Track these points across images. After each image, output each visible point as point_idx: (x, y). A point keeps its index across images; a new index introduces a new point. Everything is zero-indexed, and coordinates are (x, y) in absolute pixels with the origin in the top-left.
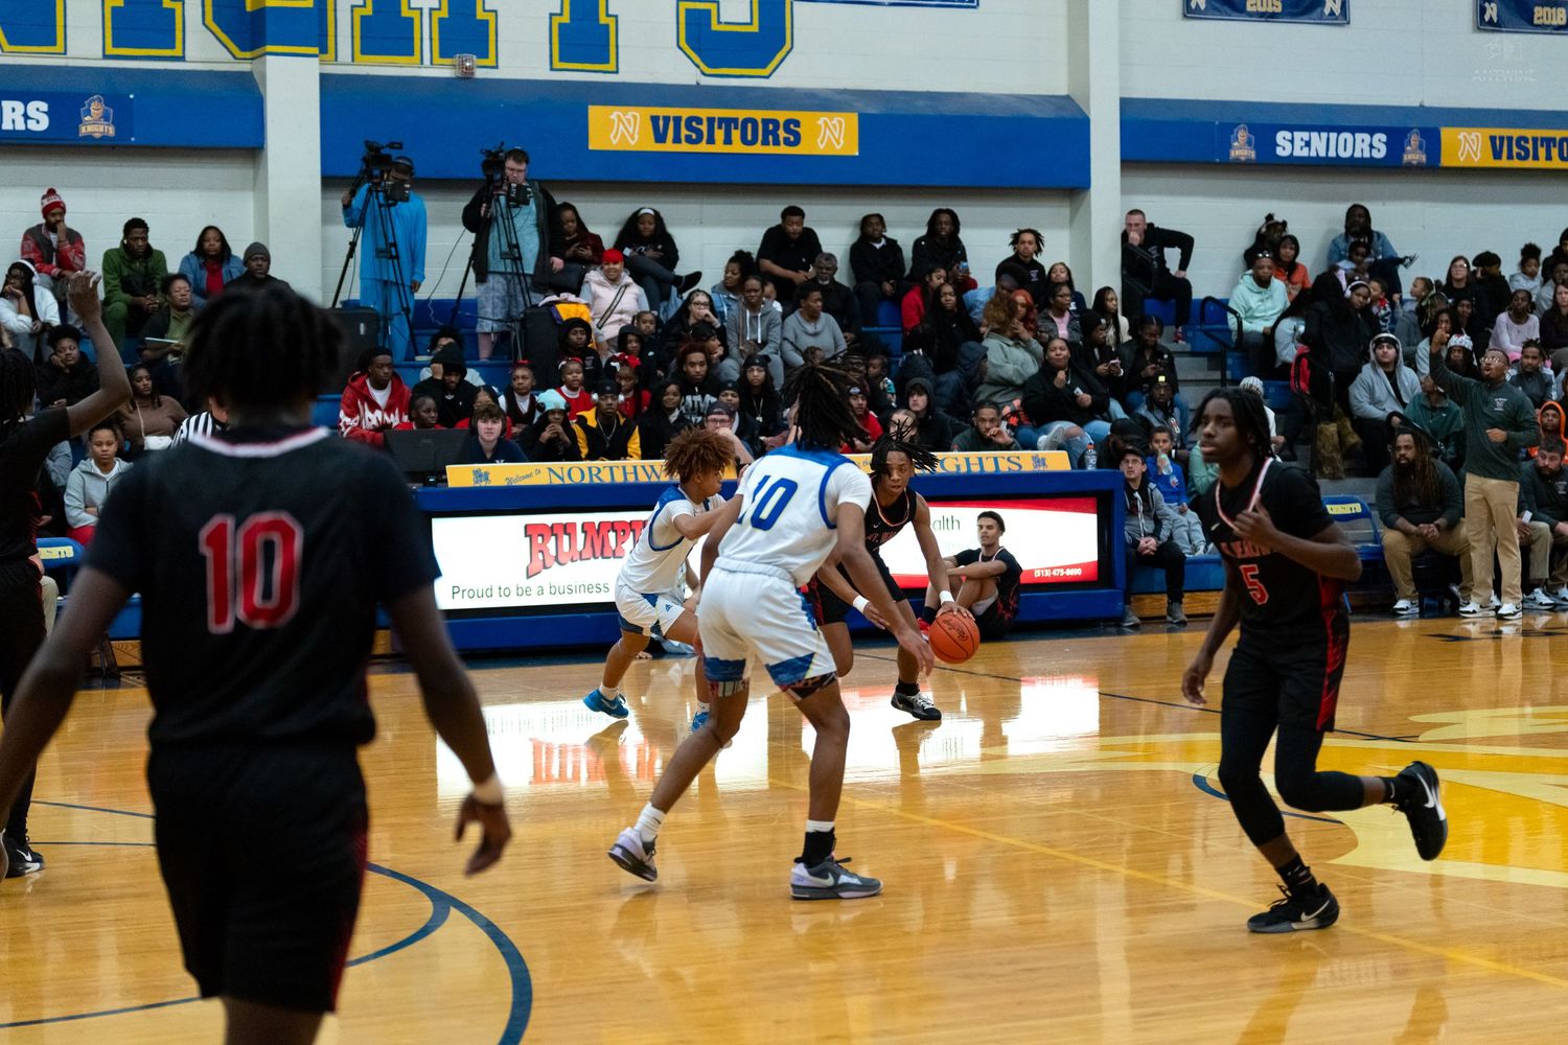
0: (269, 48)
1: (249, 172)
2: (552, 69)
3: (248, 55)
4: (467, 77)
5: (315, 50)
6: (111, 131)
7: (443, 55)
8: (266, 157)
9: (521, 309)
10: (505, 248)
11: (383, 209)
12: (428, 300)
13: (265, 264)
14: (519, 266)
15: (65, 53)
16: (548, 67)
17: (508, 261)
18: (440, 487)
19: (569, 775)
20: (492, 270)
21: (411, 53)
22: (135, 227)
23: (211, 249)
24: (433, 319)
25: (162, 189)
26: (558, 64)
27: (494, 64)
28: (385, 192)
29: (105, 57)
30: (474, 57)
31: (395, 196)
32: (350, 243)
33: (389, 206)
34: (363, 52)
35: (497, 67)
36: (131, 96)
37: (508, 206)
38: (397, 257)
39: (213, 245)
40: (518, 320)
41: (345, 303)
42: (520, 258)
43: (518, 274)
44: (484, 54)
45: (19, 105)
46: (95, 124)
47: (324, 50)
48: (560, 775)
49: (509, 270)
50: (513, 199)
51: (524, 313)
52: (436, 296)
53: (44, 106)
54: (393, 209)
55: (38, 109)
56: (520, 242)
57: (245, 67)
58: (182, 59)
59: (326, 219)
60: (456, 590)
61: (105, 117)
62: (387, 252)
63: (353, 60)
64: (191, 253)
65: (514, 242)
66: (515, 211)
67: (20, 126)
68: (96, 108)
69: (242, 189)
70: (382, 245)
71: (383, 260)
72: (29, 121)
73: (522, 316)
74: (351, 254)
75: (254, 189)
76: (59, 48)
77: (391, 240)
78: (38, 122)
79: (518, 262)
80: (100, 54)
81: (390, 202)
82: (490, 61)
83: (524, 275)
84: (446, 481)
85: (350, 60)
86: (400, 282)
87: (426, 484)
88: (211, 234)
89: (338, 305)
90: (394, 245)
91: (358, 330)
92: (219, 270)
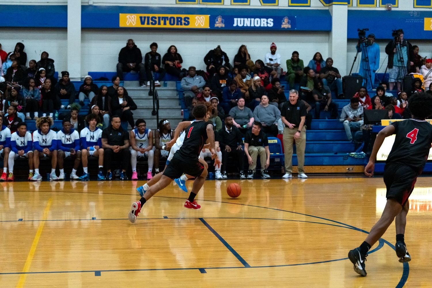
0: (334, 3)
1: (327, 38)
2: (414, 7)
3: (328, 5)
4: (389, 10)
5: (347, 3)
6: (290, 26)
7: (382, 4)
8: (332, 33)
9: (403, 76)
10: (399, 59)
11: (364, 48)
13: (331, 63)
14: (403, 64)
15: (278, 5)
16: (413, 7)
17: (400, 62)
18: (379, 126)
19: (414, 208)
20: (395, 65)
21: (373, 4)
22: (295, 53)
23: (317, 58)
24: (377, 79)
25: (303, 42)
26: (415, 6)
27: (397, 6)
28: (365, 43)
29: (289, 6)
30: (392, 5)
31: (369, 44)
32: (355, 57)
33: (366, 47)
34: (360, 3)
35: (398, 7)
36: (296, 17)
37: (400, 47)
38: (368, 61)
39: (318, 58)
40: (402, 79)
41: (352, 74)
42: (403, 61)
43: (403, 67)
44: (394, 4)
45: (265, 20)
46: (286, 25)
47: (349, 3)
48: (412, 208)
49: (400, 65)
50: (401, 45)
51: (404, 77)
52: (379, 72)
53: (272, 20)
54: (367, 48)
55: (270, 21)
56: (403, 57)
57: (327, 8)
58: (309, 6)
59: (348, 51)
60: (383, 155)
61: (288, 23)
62: (365, 60)
63: (357, 6)
64: (312, 60)
65: (402, 57)
66: (402, 48)
67: (266, 25)
68: (286, 20)
69: (326, 42)
70: (364, 58)
71: (364, 62)
72: (268, 24)
73: (403, 78)
74: (355, 60)
75: (328, 42)
76: (276, 4)
77: (366, 56)
78: (270, 24)
79: (403, 63)
80: (287, 6)
81: (366, 46)
82: (396, 6)
83: (404, 67)
84: (381, 124)
85: (356, 6)
86: (369, 69)
87: (375, 125)
88: (318, 55)
89: (351, 75)
90: (367, 58)
91: (357, 82)
92: (320, 65)
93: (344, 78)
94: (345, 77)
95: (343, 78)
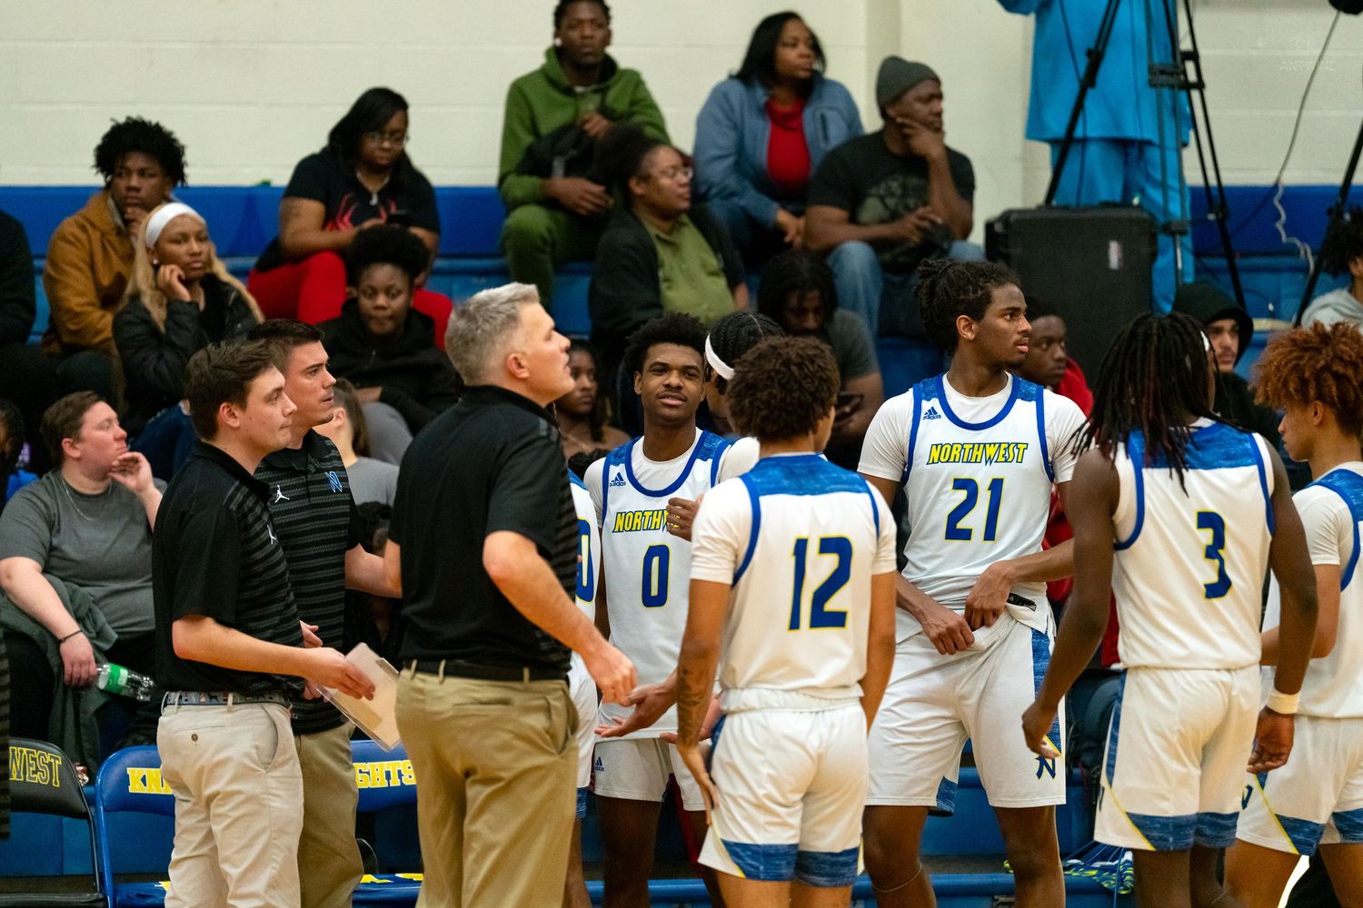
12: (1276, 187)
24: (1283, 235)
32: (1089, 53)
38: (1200, 85)
52: (1293, 178)
62: (1174, 73)
64: (731, 77)
70: (1162, 57)
71: (1168, 93)
77: (1185, 45)
90: (1193, 56)
91: (1106, 259)
92: (797, 115)
93: (998, 228)
94: (1006, 218)
95: (989, 227)
